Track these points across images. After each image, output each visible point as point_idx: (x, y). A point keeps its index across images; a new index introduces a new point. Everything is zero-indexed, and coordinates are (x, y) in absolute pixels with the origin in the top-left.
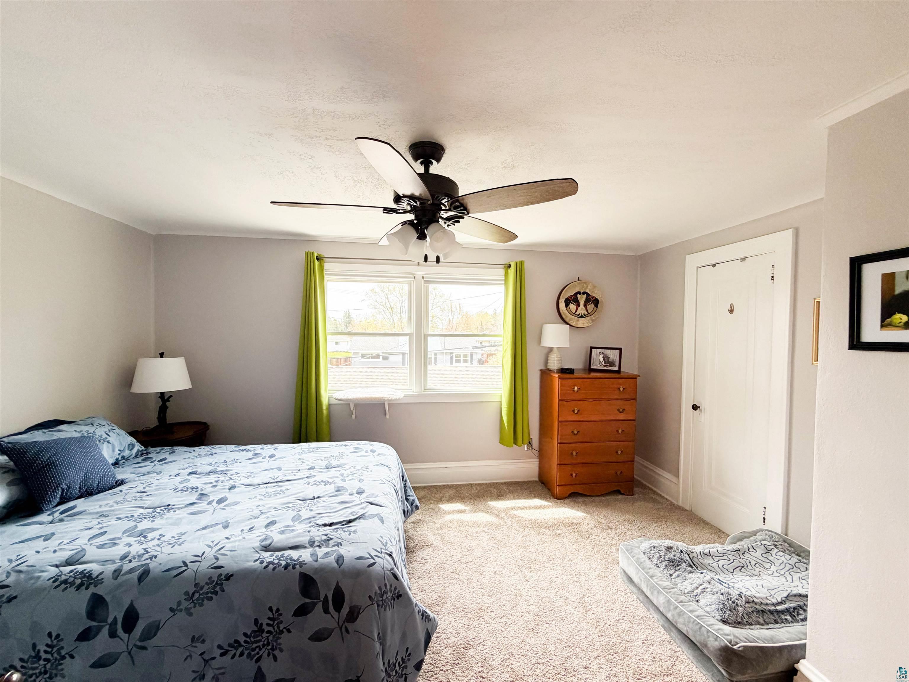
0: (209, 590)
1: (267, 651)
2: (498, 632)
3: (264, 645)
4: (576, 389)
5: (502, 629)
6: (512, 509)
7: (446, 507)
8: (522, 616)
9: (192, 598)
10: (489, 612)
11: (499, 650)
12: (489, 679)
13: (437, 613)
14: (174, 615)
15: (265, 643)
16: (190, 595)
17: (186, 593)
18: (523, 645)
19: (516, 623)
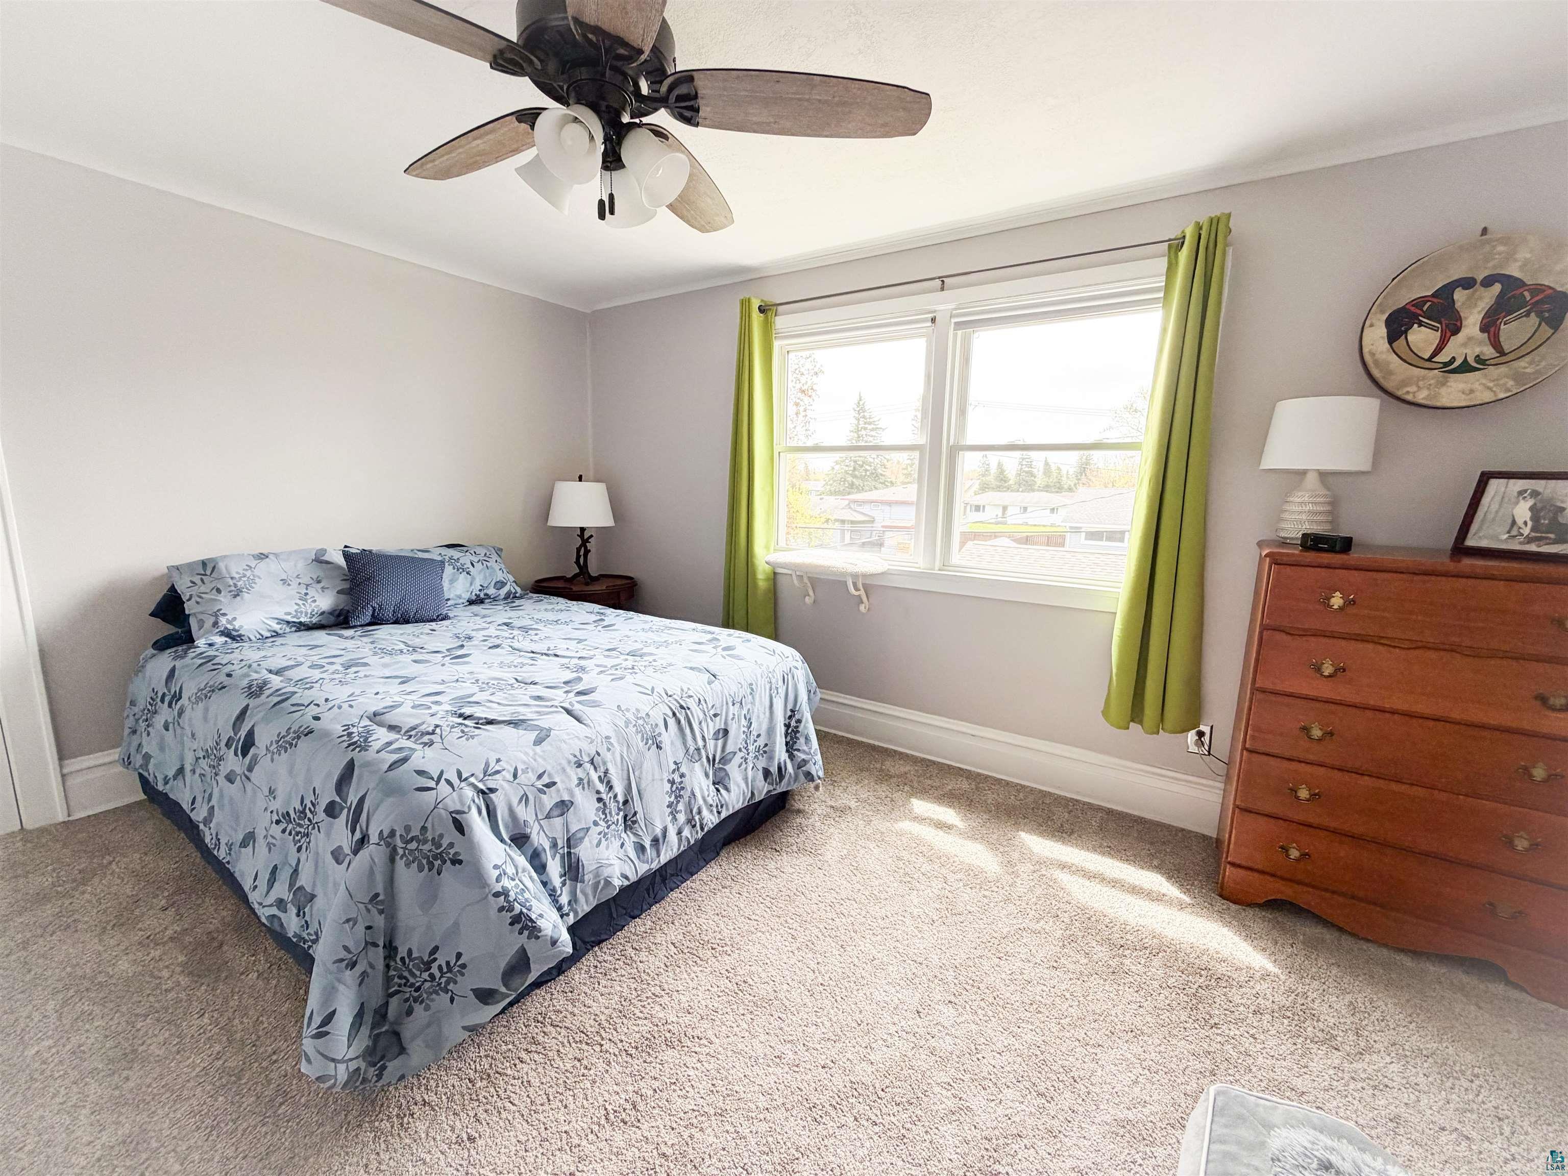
2: (747, 1060)
4: (1337, 601)
5: (761, 1061)
6: (1063, 866)
7: (921, 806)
8: (823, 1067)
10: (776, 1016)
11: (712, 1088)
12: (639, 1117)
13: (696, 959)
18: (762, 1116)
19: (797, 1069)
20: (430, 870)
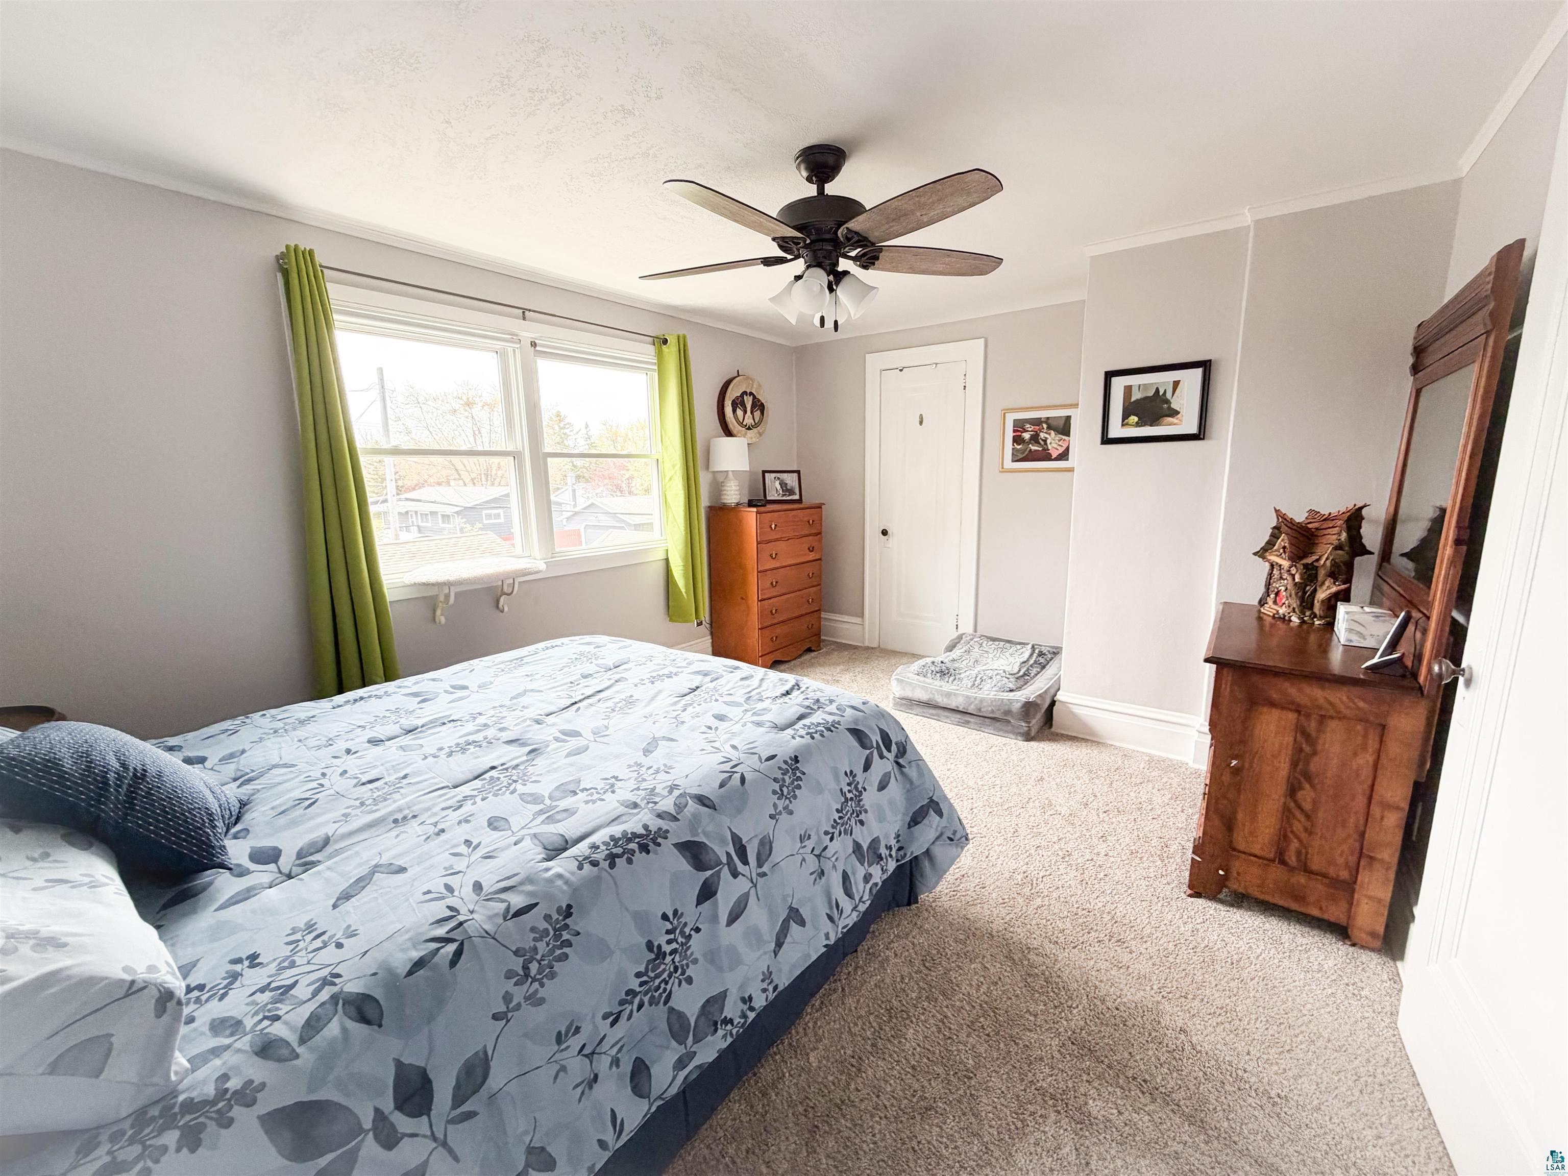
0: (551, 946)
1: (677, 980)
3: (670, 976)
4: (773, 526)
9: (527, 975)
14: (508, 1021)
15: (672, 969)
16: (522, 973)
17: (510, 975)
20: (801, 780)
